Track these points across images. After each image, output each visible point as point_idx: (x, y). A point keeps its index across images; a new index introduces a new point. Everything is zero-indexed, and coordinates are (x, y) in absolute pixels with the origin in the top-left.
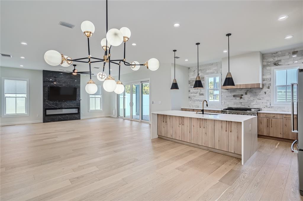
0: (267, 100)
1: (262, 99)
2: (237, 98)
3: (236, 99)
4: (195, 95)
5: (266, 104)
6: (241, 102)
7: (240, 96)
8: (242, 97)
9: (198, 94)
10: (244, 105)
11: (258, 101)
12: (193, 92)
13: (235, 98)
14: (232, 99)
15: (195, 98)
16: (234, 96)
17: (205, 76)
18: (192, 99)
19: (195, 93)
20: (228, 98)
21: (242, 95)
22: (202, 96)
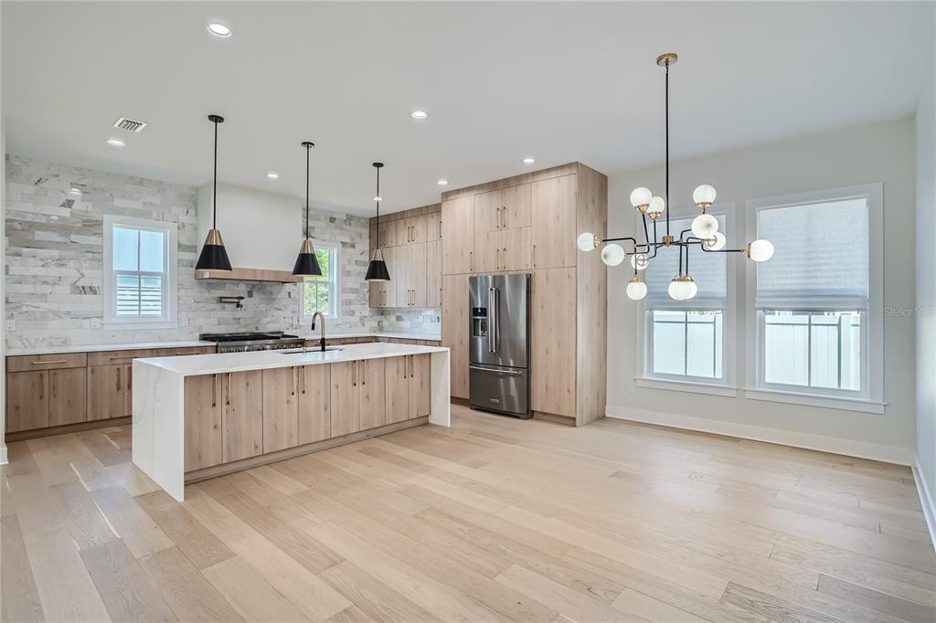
0: (294, 312)
1: (283, 308)
2: (227, 305)
3: (224, 308)
4: (48, 289)
5: (291, 321)
6: (239, 317)
7: (236, 300)
8: (242, 302)
9: (64, 289)
10: (246, 326)
11: (277, 313)
12: (34, 277)
13: (223, 304)
14: (214, 310)
15: (44, 306)
16: (221, 300)
17: (106, 218)
18: (24, 309)
19: (45, 283)
20: (200, 305)
21: (242, 298)
22: (89, 297)
